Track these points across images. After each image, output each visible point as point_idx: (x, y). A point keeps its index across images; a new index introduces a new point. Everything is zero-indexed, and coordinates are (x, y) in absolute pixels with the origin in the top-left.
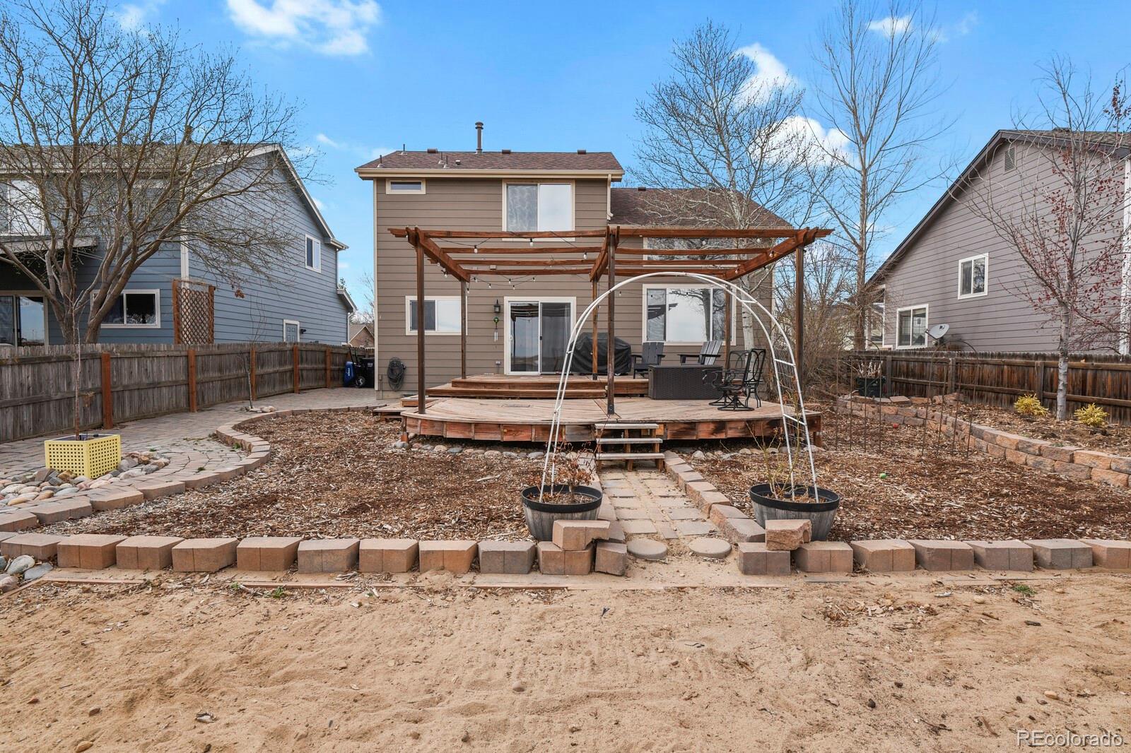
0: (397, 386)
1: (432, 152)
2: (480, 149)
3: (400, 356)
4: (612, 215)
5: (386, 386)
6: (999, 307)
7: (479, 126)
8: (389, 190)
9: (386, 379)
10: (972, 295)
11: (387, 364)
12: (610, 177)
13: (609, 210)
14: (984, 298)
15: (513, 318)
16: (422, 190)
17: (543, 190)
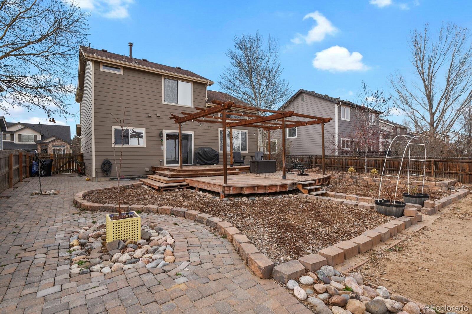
0: (107, 174)
1: (104, 51)
2: (131, 56)
3: (109, 158)
4: (208, 99)
5: (100, 174)
6: (301, 141)
7: (131, 45)
8: (102, 69)
9: (100, 171)
10: (292, 137)
11: (101, 162)
12: (209, 83)
13: (206, 97)
14: (296, 138)
15: (167, 139)
16: (121, 72)
17: (180, 83)
